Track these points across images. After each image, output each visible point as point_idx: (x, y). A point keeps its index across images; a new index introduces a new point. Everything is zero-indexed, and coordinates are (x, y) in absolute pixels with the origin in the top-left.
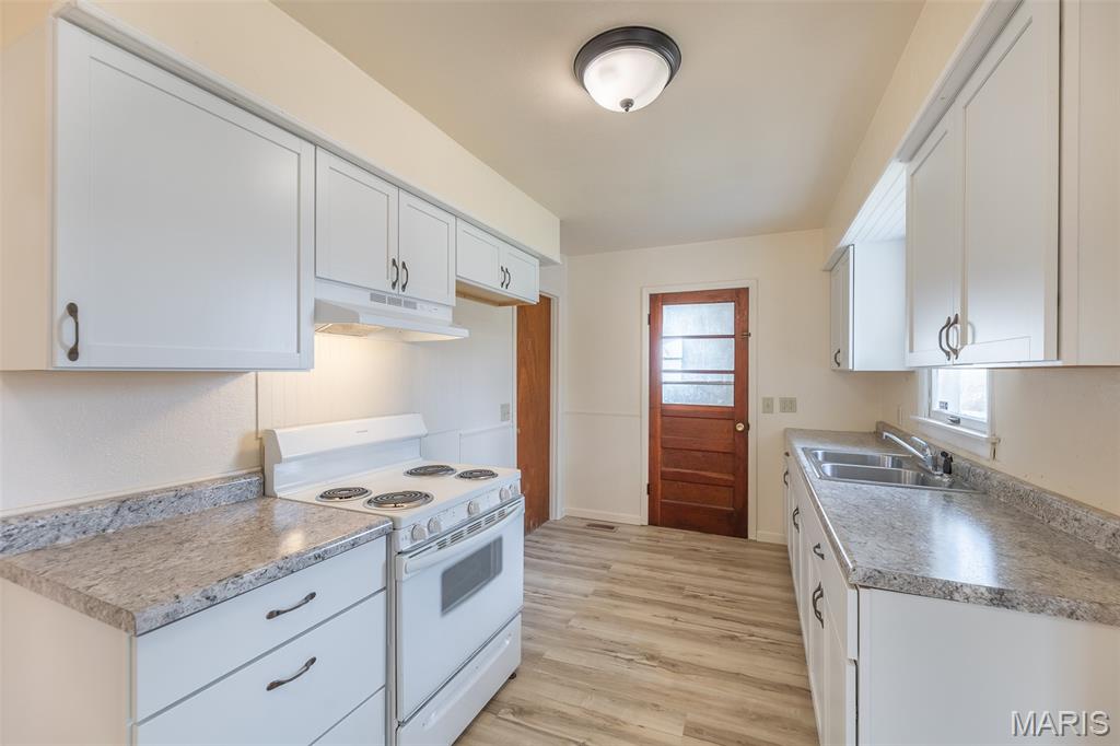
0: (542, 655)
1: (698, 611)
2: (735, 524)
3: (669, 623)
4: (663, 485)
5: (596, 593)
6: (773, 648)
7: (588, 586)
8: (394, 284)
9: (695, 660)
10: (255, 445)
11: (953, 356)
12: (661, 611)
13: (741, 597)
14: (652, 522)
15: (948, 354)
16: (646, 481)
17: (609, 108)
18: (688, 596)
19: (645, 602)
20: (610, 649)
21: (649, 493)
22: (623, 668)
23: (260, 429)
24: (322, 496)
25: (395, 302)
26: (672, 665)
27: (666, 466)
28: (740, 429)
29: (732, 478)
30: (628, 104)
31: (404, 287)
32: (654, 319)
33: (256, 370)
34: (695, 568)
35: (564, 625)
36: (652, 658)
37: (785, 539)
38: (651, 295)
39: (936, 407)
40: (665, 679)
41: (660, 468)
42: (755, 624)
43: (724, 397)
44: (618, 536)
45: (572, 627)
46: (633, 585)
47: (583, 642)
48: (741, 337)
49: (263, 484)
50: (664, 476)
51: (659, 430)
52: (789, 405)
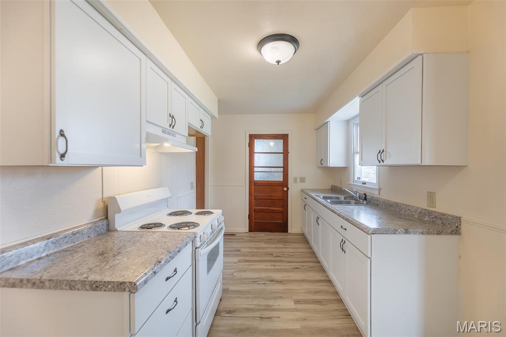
0: (228, 289)
1: (281, 261)
2: (283, 227)
3: (273, 267)
4: (255, 215)
5: (239, 262)
6: (311, 269)
7: (236, 259)
8: (170, 125)
9: (288, 278)
10: (101, 205)
11: (381, 162)
12: (268, 264)
13: (293, 254)
14: (250, 230)
15: (379, 161)
16: (248, 213)
17: (271, 62)
18: (276, 256)
19: (260, 261)
20: (254, 281)
21: (249, 218)
22: (263, 287)
23: (104, 196)
24: (141, 228)
25: (169, 134)
26: (280, 282)
27: (256, 206)
28: (286, 190)
29: (282, 209)
30: (278, 62)
31: (173, 127)
32: (251, 146)
33: (103, 166)
34: (274, 246)
35: (232, 276)
36: (272, 281)
37: (302, 230)
38: (250, 135)
39: (356, 179)
40: (280, 287)
41: (254, 207)
42: (303, 262)
43: (278, 177)
44: (238, 238)
45: (235, 276)
46: (253, 256)
47: (243, 281)
48: (286, 153)
49: (108, 225)
50: (255, 211)
51: (253, 191)
52: (303, 180)
